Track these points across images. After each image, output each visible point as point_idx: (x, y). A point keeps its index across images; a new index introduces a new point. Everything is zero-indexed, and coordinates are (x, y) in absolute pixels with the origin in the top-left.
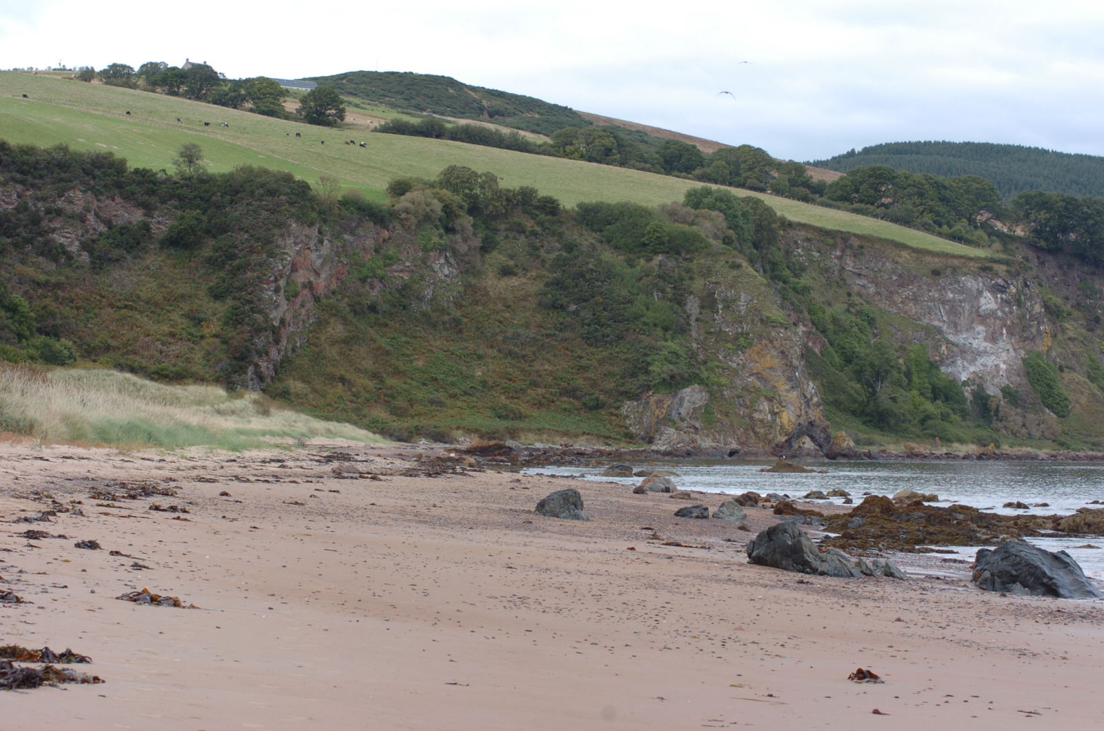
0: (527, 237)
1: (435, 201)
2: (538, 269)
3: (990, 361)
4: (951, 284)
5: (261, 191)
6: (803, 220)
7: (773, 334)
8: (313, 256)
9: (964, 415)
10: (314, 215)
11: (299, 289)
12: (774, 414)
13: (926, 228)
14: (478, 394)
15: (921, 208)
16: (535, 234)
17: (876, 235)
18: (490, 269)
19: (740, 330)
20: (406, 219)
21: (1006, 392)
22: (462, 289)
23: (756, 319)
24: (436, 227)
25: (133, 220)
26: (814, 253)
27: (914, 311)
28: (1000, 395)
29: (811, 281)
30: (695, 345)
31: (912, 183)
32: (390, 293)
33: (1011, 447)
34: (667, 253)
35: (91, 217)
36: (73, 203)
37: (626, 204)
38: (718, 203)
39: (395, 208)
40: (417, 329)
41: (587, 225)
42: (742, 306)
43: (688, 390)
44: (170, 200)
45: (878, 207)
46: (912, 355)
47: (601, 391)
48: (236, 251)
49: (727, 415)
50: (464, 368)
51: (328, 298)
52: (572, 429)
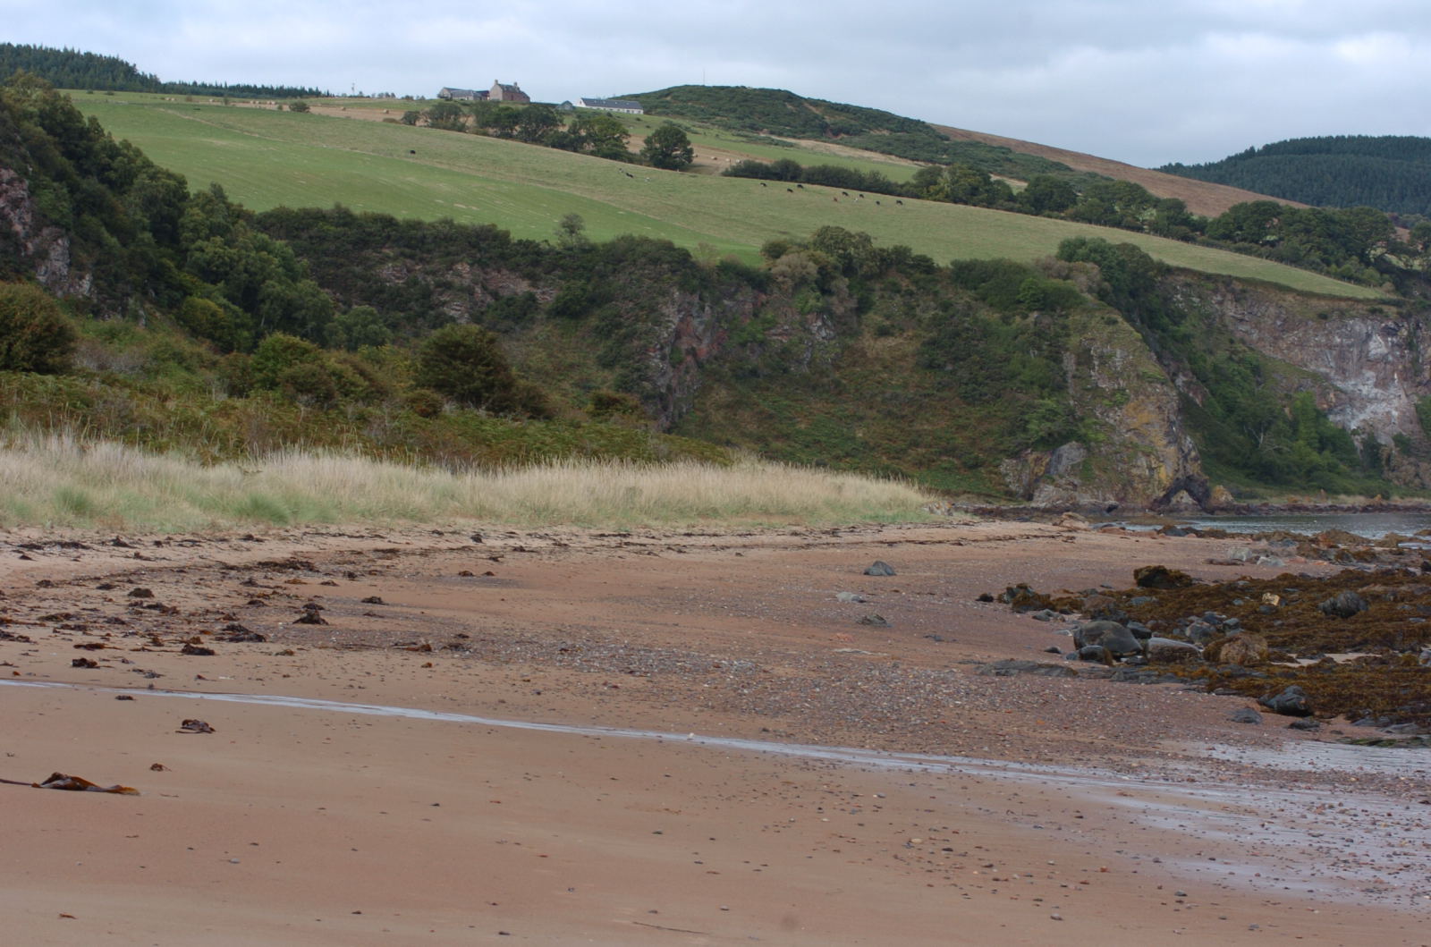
0: (902, 296)
1: (811, 264)
2: (914, 329)
3: (1381, 408)
4: (1338, 328)
5: (643, 260)
6: (1182, 265)
7: (1149, 389)
8: (695, 322)
9: (1353, 464)
10: (695, 282)
11: (684, 356)
12: (1151, 469)
13: (1314, 267)
14: (860, 455)
15: (1309, 246)
16: (911, 294)
17: (1259, 277)
18: (867, 330)
19: (1116, 386)
20: (783, 283)
21: (1399, 440)
22: (838, 350)
23: (1133, 374)
24: (813, 289)
25: (518, 291)
26: (1194, 299)
27: (1300, 357)
28: (1393, 444)
29: (1191, 328)
30: (1072, 402)
31: (1298, 218)
32: (770, 356)
33: (1402, 498)
34: (1043, 309)
35: (478, 290)
36: (461, 276)
37: (1001, 260)
38: (1092, 255)
39: (772, 271)
40: (798, 392)
41: (962, 283)
42: (1118, 361)
43: (1066, 447)
44: (554, 270)
45: (1263, 245)
46: (1298, 403)
47: (981, 449)
48: (622, 320)
49: (1105, 471)
50: (845, 430)
51: (712, 363)
52: (954, 488)
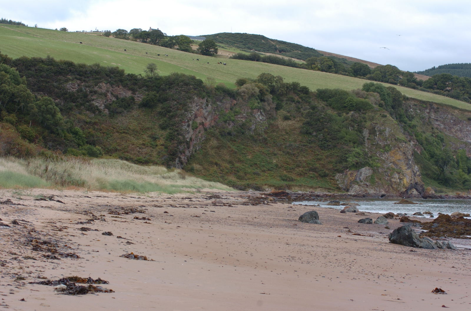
0: (295, 103)
1: (256, 88)
2: (300, 117)
5: (182, 83)
6: (413, 97)
7: (400, 145)
8: (204, 111)
10: (204, 94)
11: (198, 125)
12: (400, 179)
13: (465, 100)
14: (274, 170)
15: (463, 92)
16: (299, 102)
17: (444, 103)
18: (280, 117)
19: (386, 143)
20: (244, 96)
22: (267, 126)
23: (393, 139)
24: (257, 99)
25: (127, 96)
26: (418, 111)
27: (460, 136)
29: (417, 122)
30: (367, 150)
31: (459, 81)
32: (237, 127)
34: (355, 110)
35: (109, 94)
36: (101, 88)
37: (338, 90)
38: (377, 90)
39: (239, 91)
40: (249, 142)
41: (321, 98)
42: (387, 133)
43: (364, 169)
44: (143, 87)
45: (445, 91)
46: (459, 154)
47: (327, 169)
48: (171, 109)
49: (380, 179)
50: (268, 159)
51: (210, 129)
52: (314, 185)
